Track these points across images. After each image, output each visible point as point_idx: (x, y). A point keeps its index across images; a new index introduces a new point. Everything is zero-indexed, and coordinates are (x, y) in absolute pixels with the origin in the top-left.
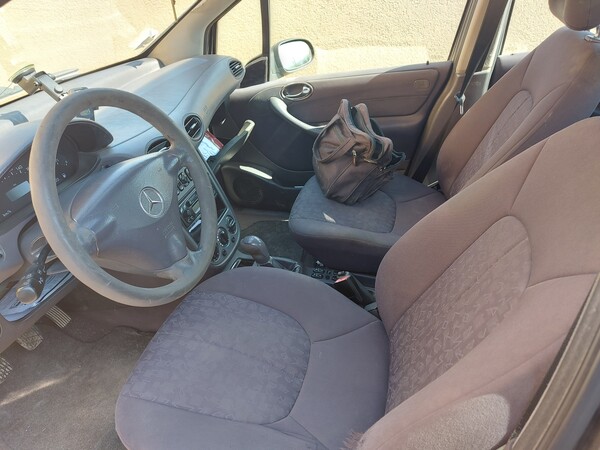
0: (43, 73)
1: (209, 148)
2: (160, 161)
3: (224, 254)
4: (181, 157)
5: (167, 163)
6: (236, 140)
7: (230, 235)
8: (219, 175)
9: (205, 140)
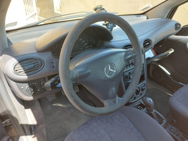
0: (104, 9)
1: (150, 54)
2: (124, 54)
3: (135, 98)
4: (134, 55)
5: (126, 55)
6: (162, 54)
7: (141, 92)
8: (148, 66)
9: (150, 50)
